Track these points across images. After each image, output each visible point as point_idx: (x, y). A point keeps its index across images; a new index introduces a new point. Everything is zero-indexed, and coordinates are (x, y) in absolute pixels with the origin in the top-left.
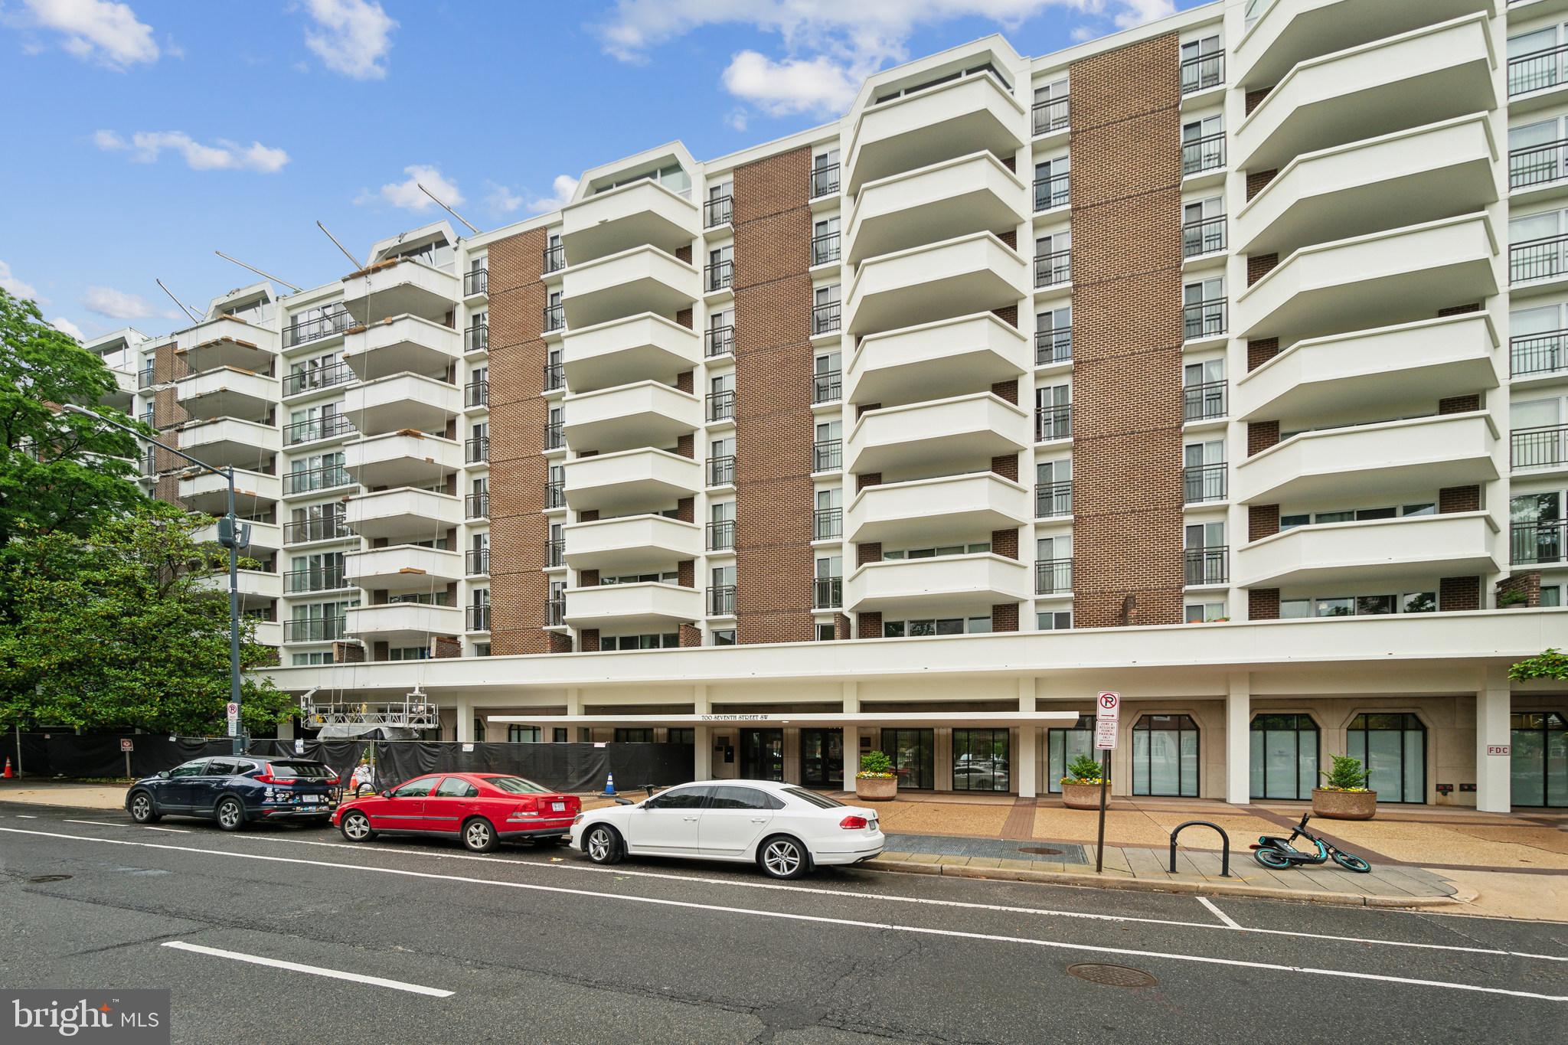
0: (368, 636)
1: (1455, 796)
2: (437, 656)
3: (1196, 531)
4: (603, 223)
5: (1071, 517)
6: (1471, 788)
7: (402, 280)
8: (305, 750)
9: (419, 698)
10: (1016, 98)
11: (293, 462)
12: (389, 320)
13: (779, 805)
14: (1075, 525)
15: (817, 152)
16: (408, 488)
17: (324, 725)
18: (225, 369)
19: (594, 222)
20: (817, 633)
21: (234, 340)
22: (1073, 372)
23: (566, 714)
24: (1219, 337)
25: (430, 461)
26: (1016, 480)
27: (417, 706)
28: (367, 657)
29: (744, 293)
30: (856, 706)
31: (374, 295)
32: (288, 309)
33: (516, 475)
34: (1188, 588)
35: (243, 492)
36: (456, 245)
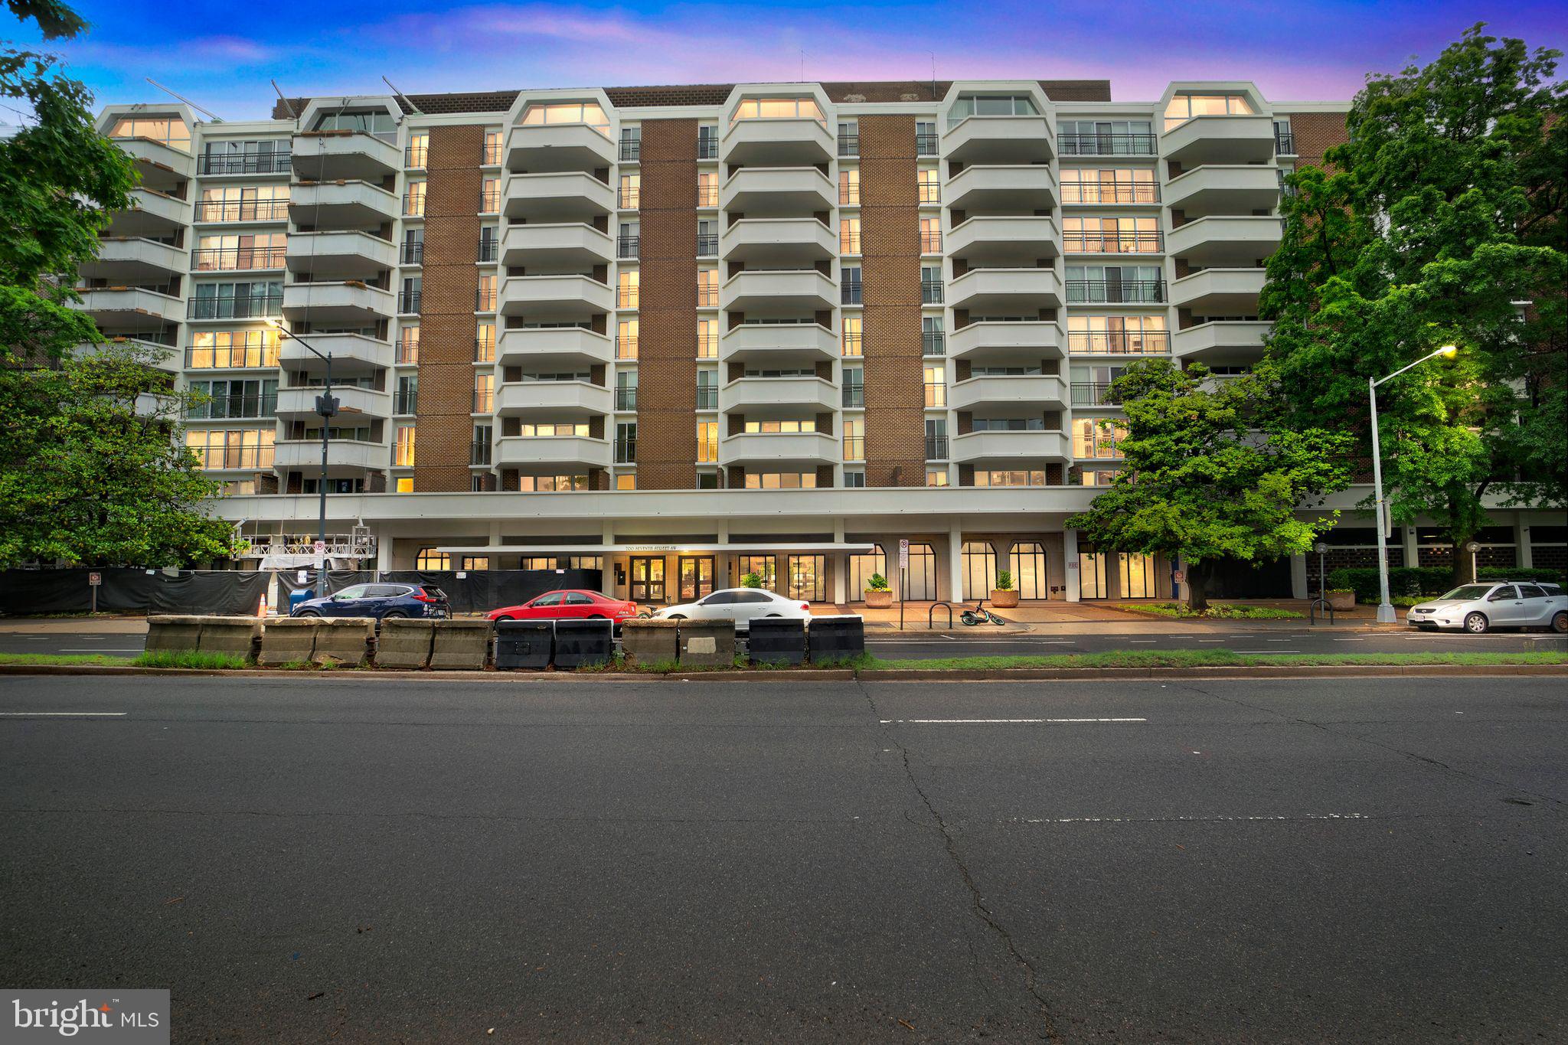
0: (282, 469)
1: (1059, 592)
2: (372, 491)
3: (931, 423)
4: (548, 147)
5: (864, 409)
6: (1064, 589)
7: (358, 150)
8: (308, 580)
9: (365, 531)
10: (830, 131)
11: (198, 285)
12: (341, 181)
13: (770, 600)
14: (865, 414)
15: (701, 124)
16: (352, 334)
17: (264, 556)
18: (141, 190)
19: (540, 144)
20: (698, 482)
21: (153, 162)
22: (863, 311)
23: (488, 544)
24: (940, 305)
25: (370, 310)
26: (831, 381)
27: (361, 538)
28: (280, 489)
29: (647, 213)
30: (726, 539)
31: (327, 157)
32: (205, 136)
33: (446, 328)
34: (928, 461)
35: (149, 313)
36: (400, 121)
